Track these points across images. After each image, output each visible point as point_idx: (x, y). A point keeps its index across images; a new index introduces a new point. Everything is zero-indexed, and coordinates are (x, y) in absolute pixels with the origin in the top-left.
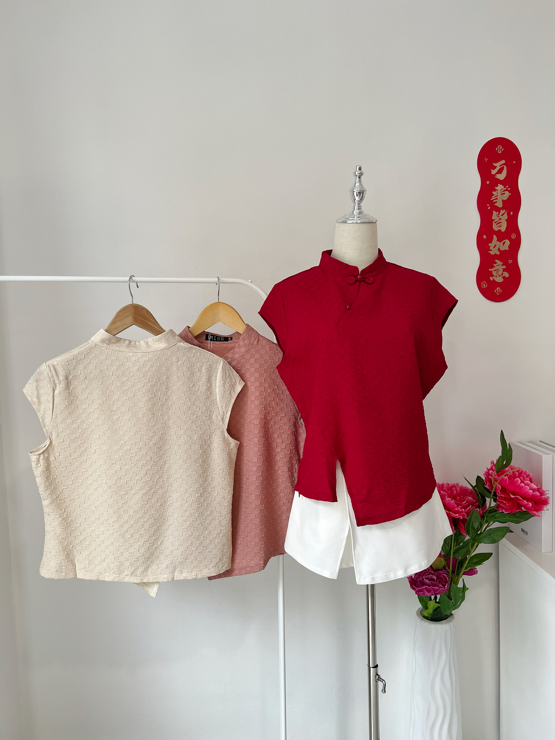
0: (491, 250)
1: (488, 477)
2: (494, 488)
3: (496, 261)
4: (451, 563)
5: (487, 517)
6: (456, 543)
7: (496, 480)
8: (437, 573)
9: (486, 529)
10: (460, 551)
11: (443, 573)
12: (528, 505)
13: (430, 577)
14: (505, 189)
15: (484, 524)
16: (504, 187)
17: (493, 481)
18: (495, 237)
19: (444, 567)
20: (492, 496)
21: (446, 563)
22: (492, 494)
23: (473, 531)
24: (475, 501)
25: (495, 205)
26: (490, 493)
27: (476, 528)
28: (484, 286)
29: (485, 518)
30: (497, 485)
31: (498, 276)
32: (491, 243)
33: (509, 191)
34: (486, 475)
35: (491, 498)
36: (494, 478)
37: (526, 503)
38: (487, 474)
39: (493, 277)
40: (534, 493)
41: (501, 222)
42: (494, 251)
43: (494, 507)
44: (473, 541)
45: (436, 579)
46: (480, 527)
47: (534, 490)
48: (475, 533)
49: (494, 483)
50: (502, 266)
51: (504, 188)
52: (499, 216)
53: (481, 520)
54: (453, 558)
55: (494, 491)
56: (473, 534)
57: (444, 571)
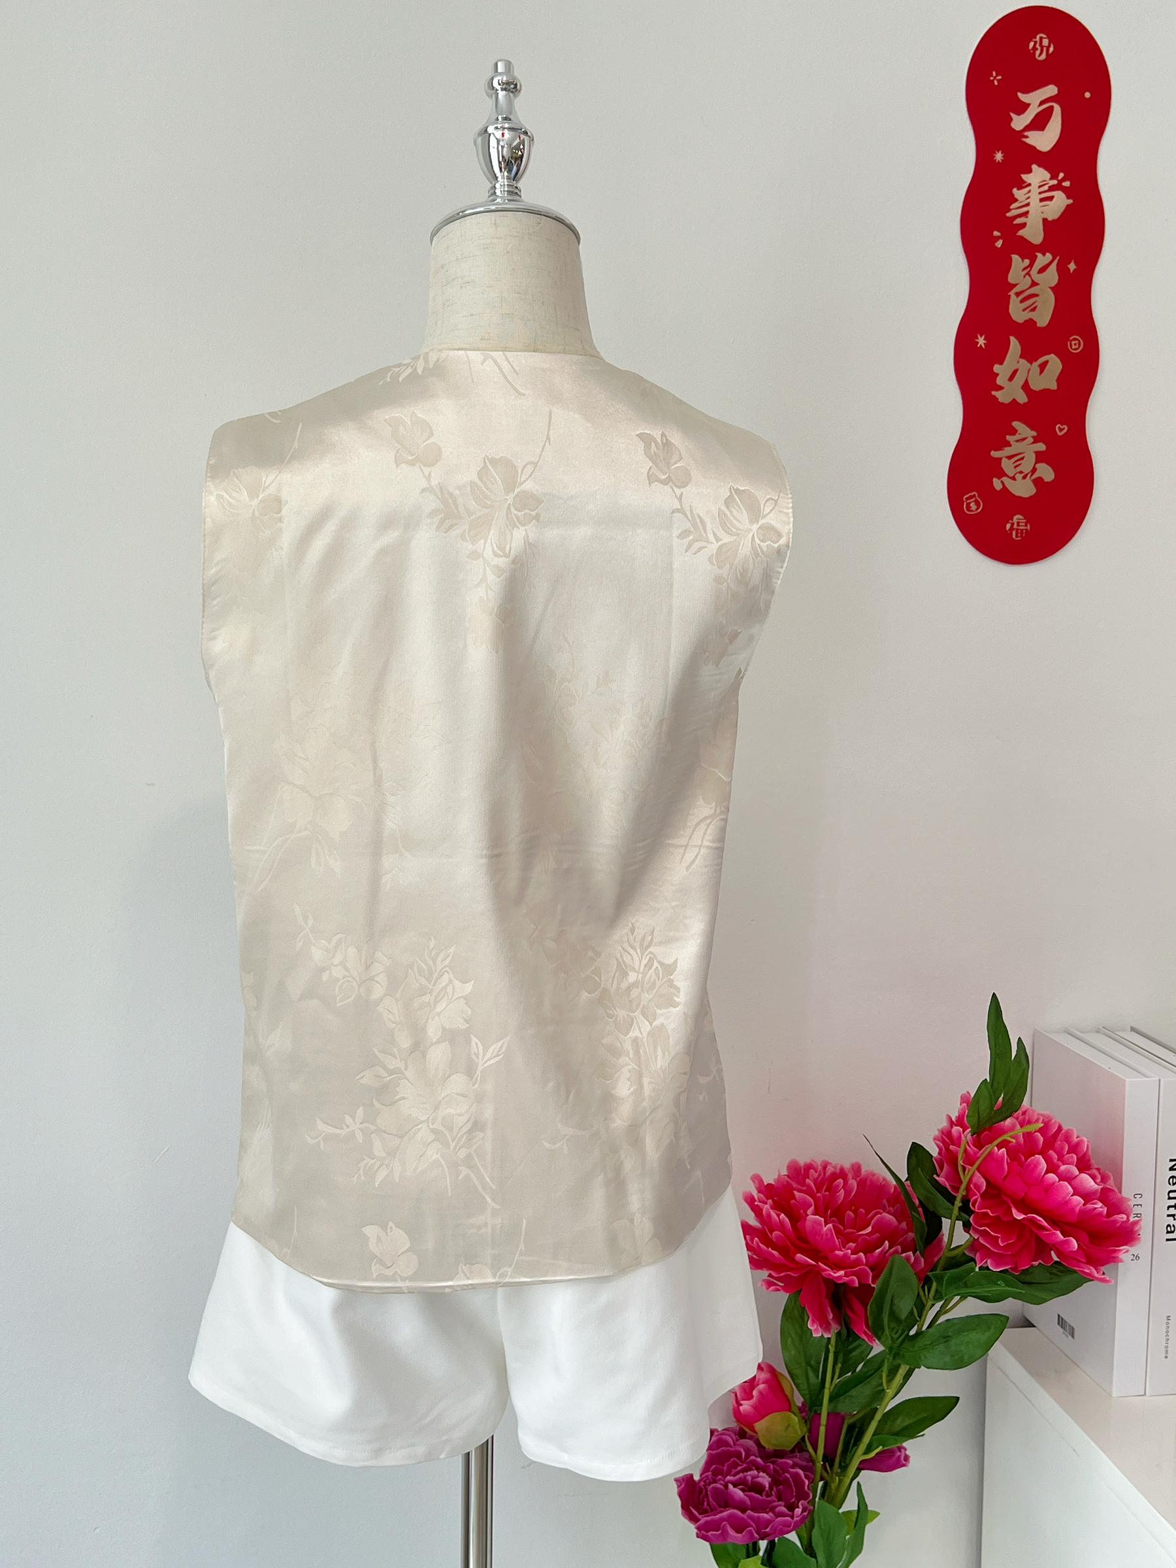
0: (1000, 388)
1: (947, 1148)
2: (963, 1186)
3: (1016, 424)
4: (822, 1429)
5: (940, 1280)
6: (839, 1365)
7: (970, 1160)
8: (773, 1463)
9: (937, 1320)
10: (853, 1392)
11: (795, 1465)
12: (1065, 1247)
13: (749, 1478)
14: (1055, 182)
15: (930, 1303)
16: (1048, 176)
17: (960, 1162)
18: (1014, 345)
19: (799, 1447)
20: (956, 1212)
21: (805, 1429)
22: (958, 1203)
23: (893, 1325)
24: (904, 1225)
25: (1021, 233)
26: (952, 1200)
27: (903, 1316)
28: (974, 507)
29: (934, 1284)
30: (973, 1176)
31: (1019, 477)
32: (1001, 363)
33: (1068, 192)
34: (943, 1141)
35: (954, 1217)
36: (966, 1150)
37: (1059, 1240)
38: (946, 1139)
39: (1004, 479)
40: (1090, 1206)
41: (1037, 295)
42: (1009, 392)
43: (960, 1249)
44: (894, 1358)
45: (767, 1486)
46: (916, 1316)
47: (1088, 1197)
48: (900, 1332)
49: (964, 1169)
50: (1035, 442)
51: (1051, 179)
52: (1031, 273)
53: (920, 1289)
54: (829, 1414)
55: (963, 1196)
56: (895, 1336)
57: (800, 1458)
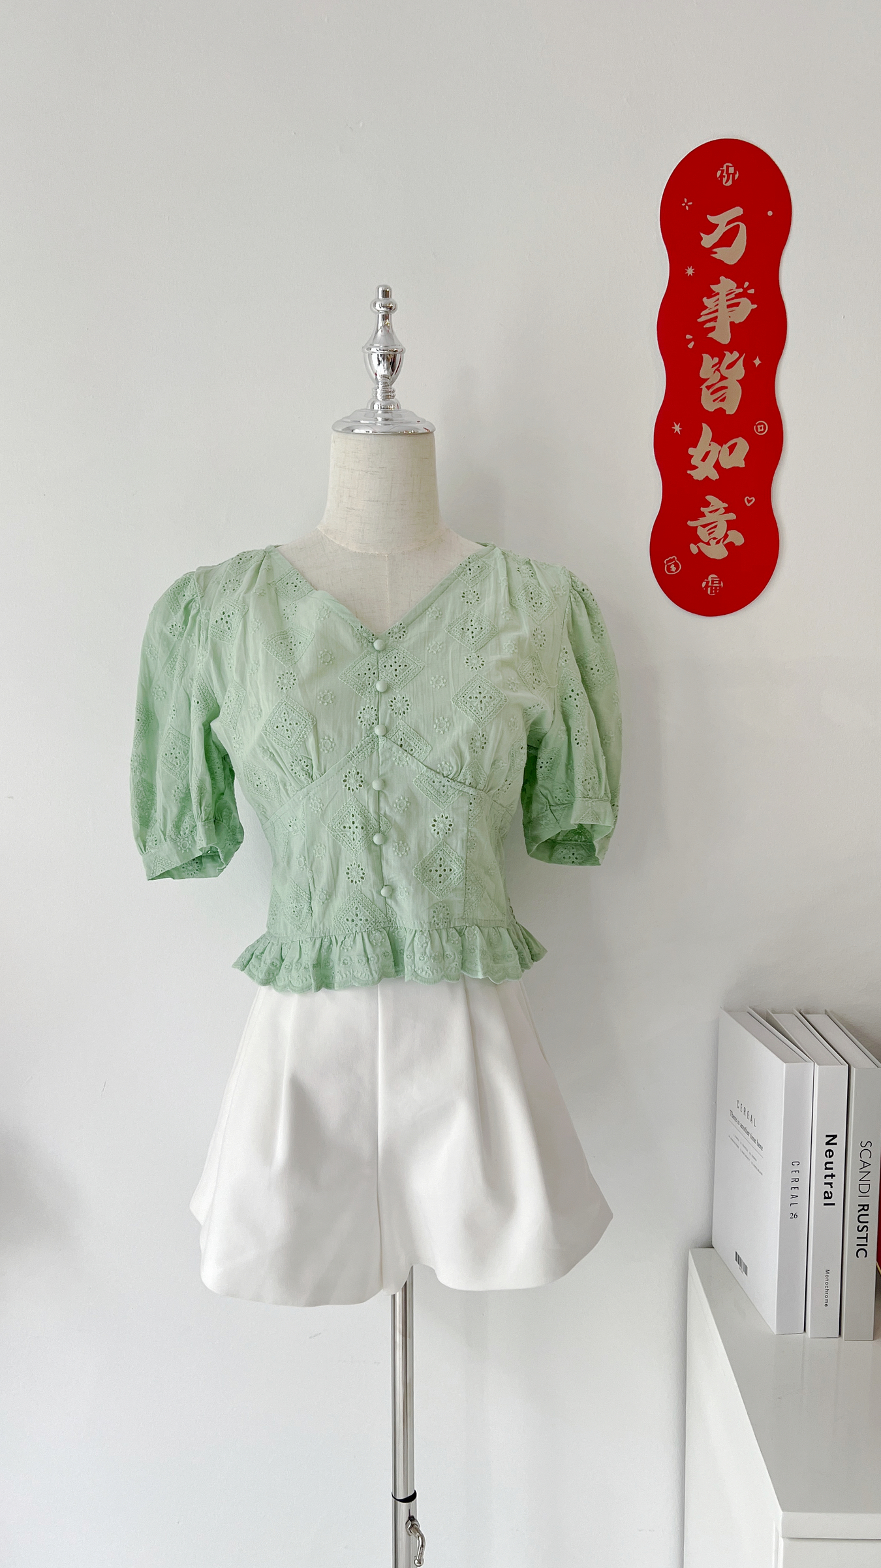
0: (695, 467)
3: (709, 498)
14: (741, 290)
16: (734, 285)
18: (707, 432)
25: (710, 335)
28: (673, 568)
31: (713, 542)
32: (695, 446)
33: (753, 299)
39: (700, 544)
41: (726, 388)
42: (703, 471)
50: (725, 513)
51: (737, 288)
52: (721, 369)
